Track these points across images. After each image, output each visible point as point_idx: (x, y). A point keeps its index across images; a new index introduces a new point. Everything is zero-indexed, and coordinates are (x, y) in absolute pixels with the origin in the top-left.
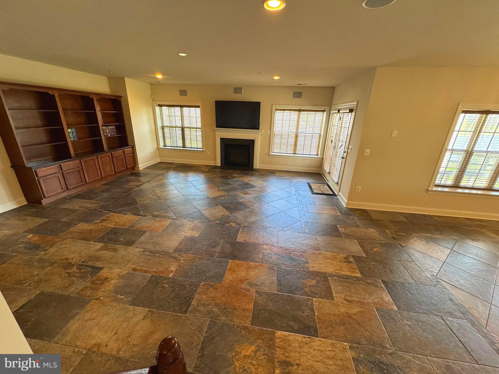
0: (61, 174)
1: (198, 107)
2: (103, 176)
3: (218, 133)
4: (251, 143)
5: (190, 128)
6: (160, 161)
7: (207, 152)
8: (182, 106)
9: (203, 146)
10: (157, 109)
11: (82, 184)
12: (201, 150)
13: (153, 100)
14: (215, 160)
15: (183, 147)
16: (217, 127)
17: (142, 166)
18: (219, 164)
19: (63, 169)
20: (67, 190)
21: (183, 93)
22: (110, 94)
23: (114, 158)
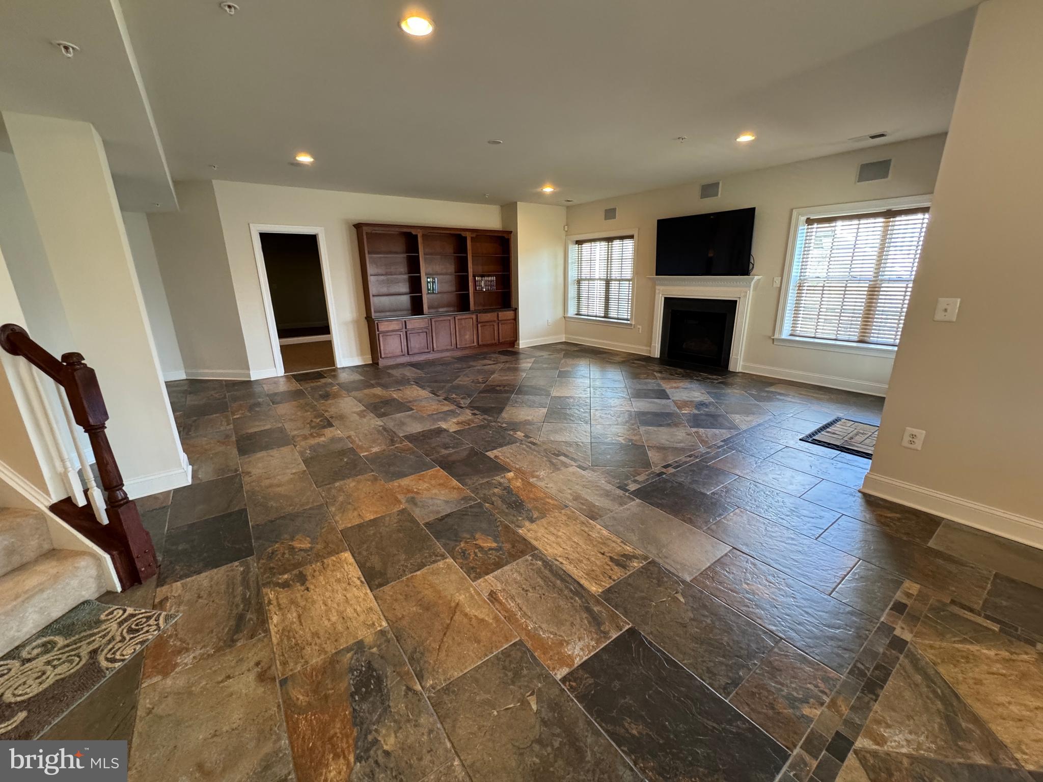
0: (405, 333)
1: (631, 237)
2: (458, 346)
3: (662, 288)
4: (730, 307)
5: (619, 280)
6: (564, 340)
7: (638, 326)
8: (609, 240)
9: (632, 316)
10: (573, 249)
11: (427, 351)
12: (629, 322)
13: (568, 233)
14: (649, 344)
15: (605, 317)
16: (657, 275)
17: (524, 342)
18: (657, 354)
19: (408, 328)
20: (408, 354)
21: (610, 214)
22: (501, 230)
23: (480, 323)
